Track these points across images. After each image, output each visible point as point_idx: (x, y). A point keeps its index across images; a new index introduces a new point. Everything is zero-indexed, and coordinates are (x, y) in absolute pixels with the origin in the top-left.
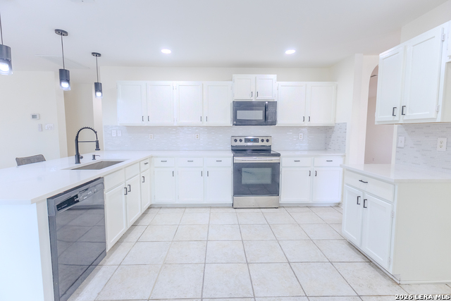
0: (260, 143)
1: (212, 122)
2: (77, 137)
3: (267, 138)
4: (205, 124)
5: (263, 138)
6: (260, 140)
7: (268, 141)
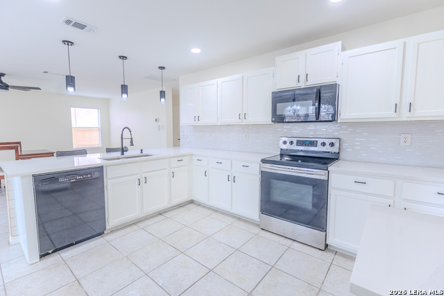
0: (319, 148)
1: (251, 120)
2: (122, 135)
3: (331, 141)
4: (245, 122)
5: (325, 141)
6: (319, 144)
7: (332, 145)
